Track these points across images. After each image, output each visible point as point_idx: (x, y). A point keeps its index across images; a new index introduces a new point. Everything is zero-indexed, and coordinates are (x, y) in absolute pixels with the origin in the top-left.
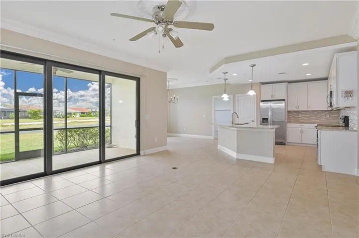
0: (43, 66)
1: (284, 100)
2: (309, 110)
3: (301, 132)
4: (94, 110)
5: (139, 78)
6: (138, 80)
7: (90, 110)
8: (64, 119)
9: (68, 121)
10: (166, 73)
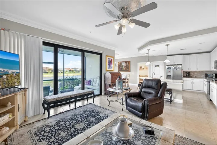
0: (53, 48)
1: (181, 65)
2: (197, 70)
3: (192, 83)
4: (75, 69)
5: (101, 54)
6: (101, 55)
7: (73, 69)
8: (63, 74)
9: (65, 75)
10: (115, 51)
